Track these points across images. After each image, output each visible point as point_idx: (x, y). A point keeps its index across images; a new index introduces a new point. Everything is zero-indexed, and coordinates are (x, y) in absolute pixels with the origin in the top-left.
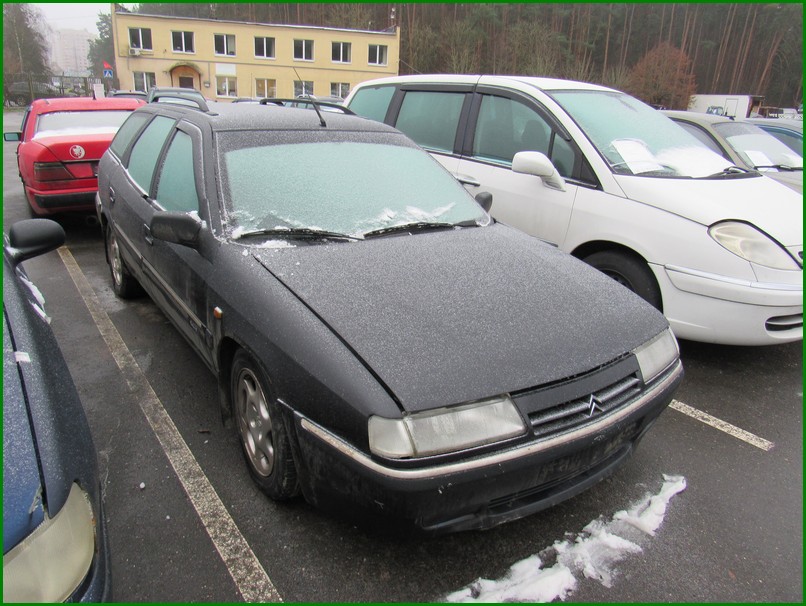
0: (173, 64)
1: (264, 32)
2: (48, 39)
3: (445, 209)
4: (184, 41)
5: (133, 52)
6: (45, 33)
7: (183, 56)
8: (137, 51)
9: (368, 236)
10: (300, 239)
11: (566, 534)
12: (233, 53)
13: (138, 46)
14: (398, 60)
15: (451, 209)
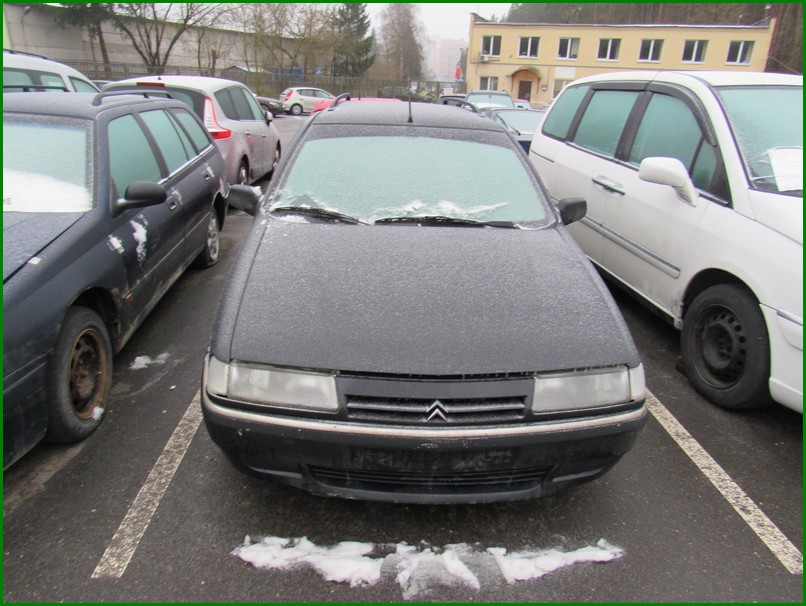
0: (516, 68)
1: (610, 34)
2: (425, 49)
3: (486, 208)
4: (530, 46)
5: (482, 58)
6: (424, 44)
7: (527, 61)
8: (486, 58)
9: (378, 222)
10: (317, 217)
11: (423, 542)
12: (575, 56)
13: (488, 53)
14: (766, 57)
15: (497, 208)
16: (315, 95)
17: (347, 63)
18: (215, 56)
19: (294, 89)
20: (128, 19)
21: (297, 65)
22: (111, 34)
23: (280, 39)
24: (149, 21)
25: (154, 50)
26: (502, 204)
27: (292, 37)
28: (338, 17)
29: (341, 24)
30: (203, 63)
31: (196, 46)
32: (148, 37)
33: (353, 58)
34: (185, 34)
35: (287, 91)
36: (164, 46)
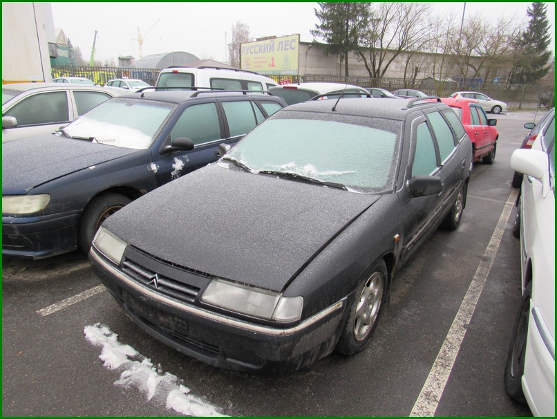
3: (336, 172)
9: (261, 172)
15: (344, 174)
16: (475, 98)
17: (522, 73)
18: (417, 70)
19: (459, 93)
20: (365, 49)
21: (479, 76)
22: (353, 59)
23: (468, 57)
24: (378, 49)
25: (377, 68)
26: (350, 172)
27: (479, 55)
28: (522, 39)
29: (524, 43)
30: (407, 75)
31: (405, 65)
32: (374, 60)
33: (529, 69)
34: (399, 57)
35: (454, 94)
36: (384, 65)
